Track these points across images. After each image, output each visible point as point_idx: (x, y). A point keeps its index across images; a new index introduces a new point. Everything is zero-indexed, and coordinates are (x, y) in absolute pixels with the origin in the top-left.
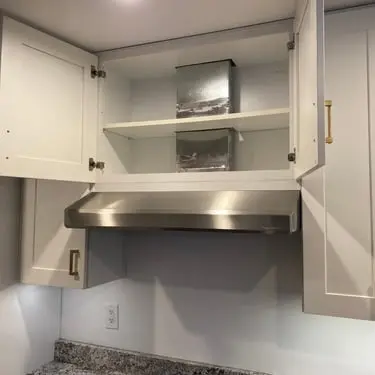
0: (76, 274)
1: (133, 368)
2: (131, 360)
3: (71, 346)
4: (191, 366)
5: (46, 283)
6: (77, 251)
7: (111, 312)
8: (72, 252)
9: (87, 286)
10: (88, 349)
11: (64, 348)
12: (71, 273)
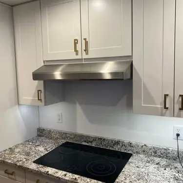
0: (41, 100)
1: (68, 138)
2: (68, 135)
3: (44, 130)
4: (92, 137)
5: (29, 104)
6: (40, 91)
7: (59, 116)
8: (38, 91)
9: (46, 105)
10: (50, 131)
11: (41, 131)
12: (38, 99)
